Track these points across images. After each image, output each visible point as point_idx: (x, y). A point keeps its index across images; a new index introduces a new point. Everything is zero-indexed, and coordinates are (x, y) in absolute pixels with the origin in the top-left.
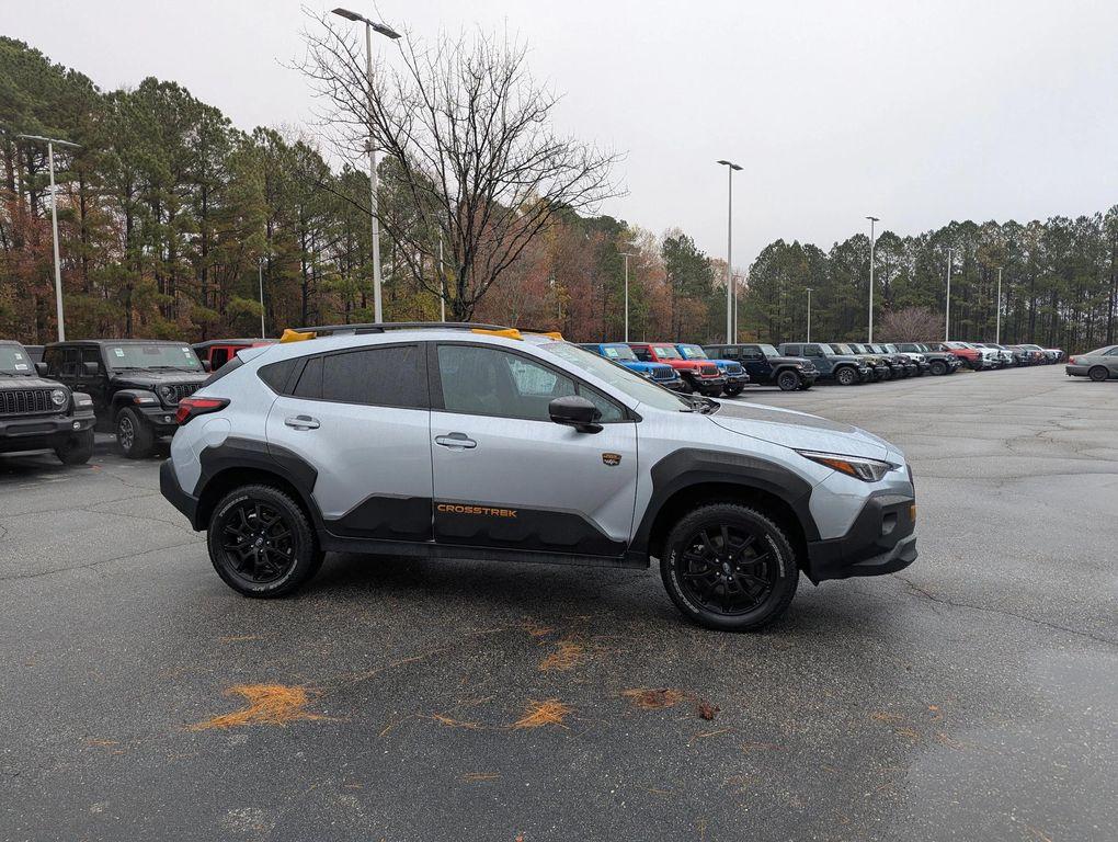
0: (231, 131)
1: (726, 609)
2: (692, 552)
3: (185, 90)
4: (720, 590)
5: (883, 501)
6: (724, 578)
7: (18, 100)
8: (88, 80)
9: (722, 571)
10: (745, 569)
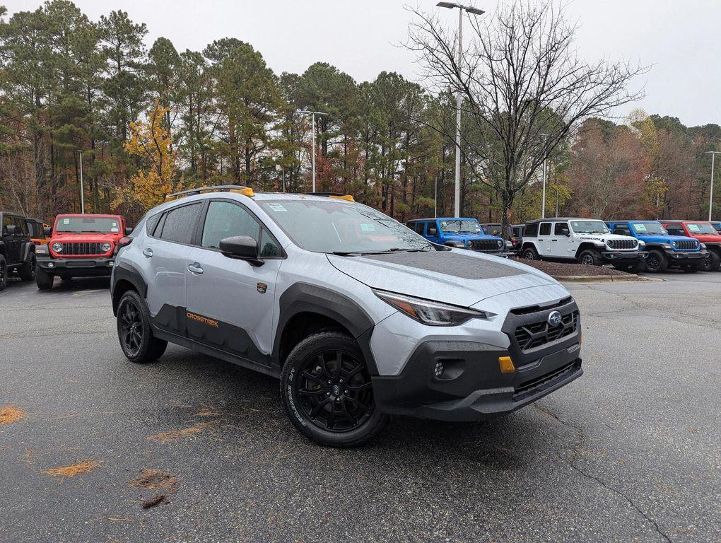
0: (425, 96)
1: (330, 425)
2: (310, 372)
3: (400, 76)
4: (328, 407)
5: (435, 347)
6: (332, 398)
7: (317, 94)
8: (351, 78)
9: (332, 393)
10: (352, 393)
